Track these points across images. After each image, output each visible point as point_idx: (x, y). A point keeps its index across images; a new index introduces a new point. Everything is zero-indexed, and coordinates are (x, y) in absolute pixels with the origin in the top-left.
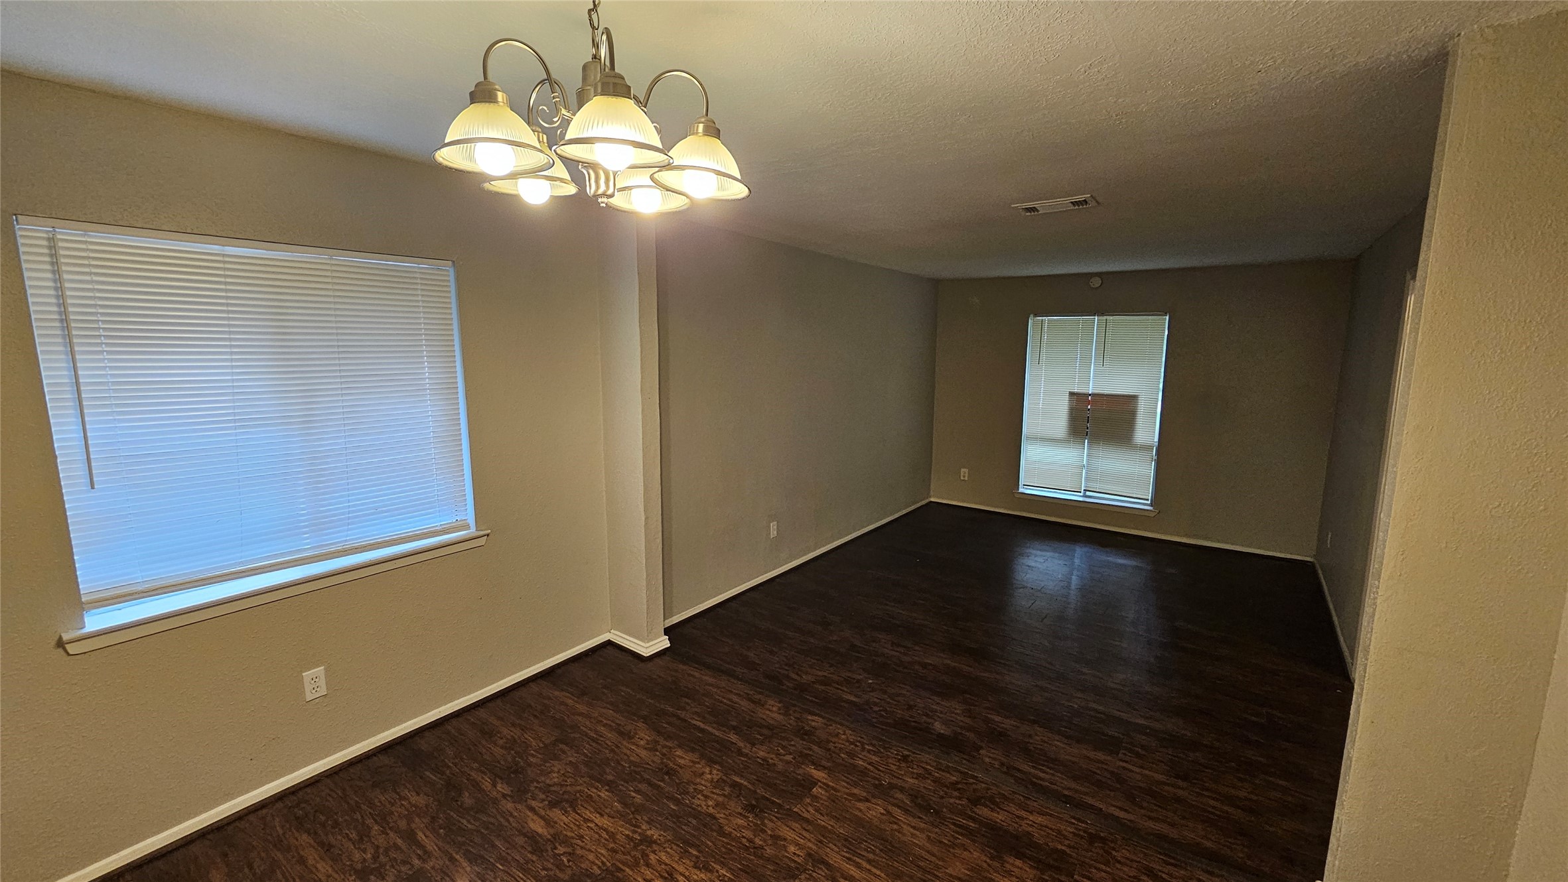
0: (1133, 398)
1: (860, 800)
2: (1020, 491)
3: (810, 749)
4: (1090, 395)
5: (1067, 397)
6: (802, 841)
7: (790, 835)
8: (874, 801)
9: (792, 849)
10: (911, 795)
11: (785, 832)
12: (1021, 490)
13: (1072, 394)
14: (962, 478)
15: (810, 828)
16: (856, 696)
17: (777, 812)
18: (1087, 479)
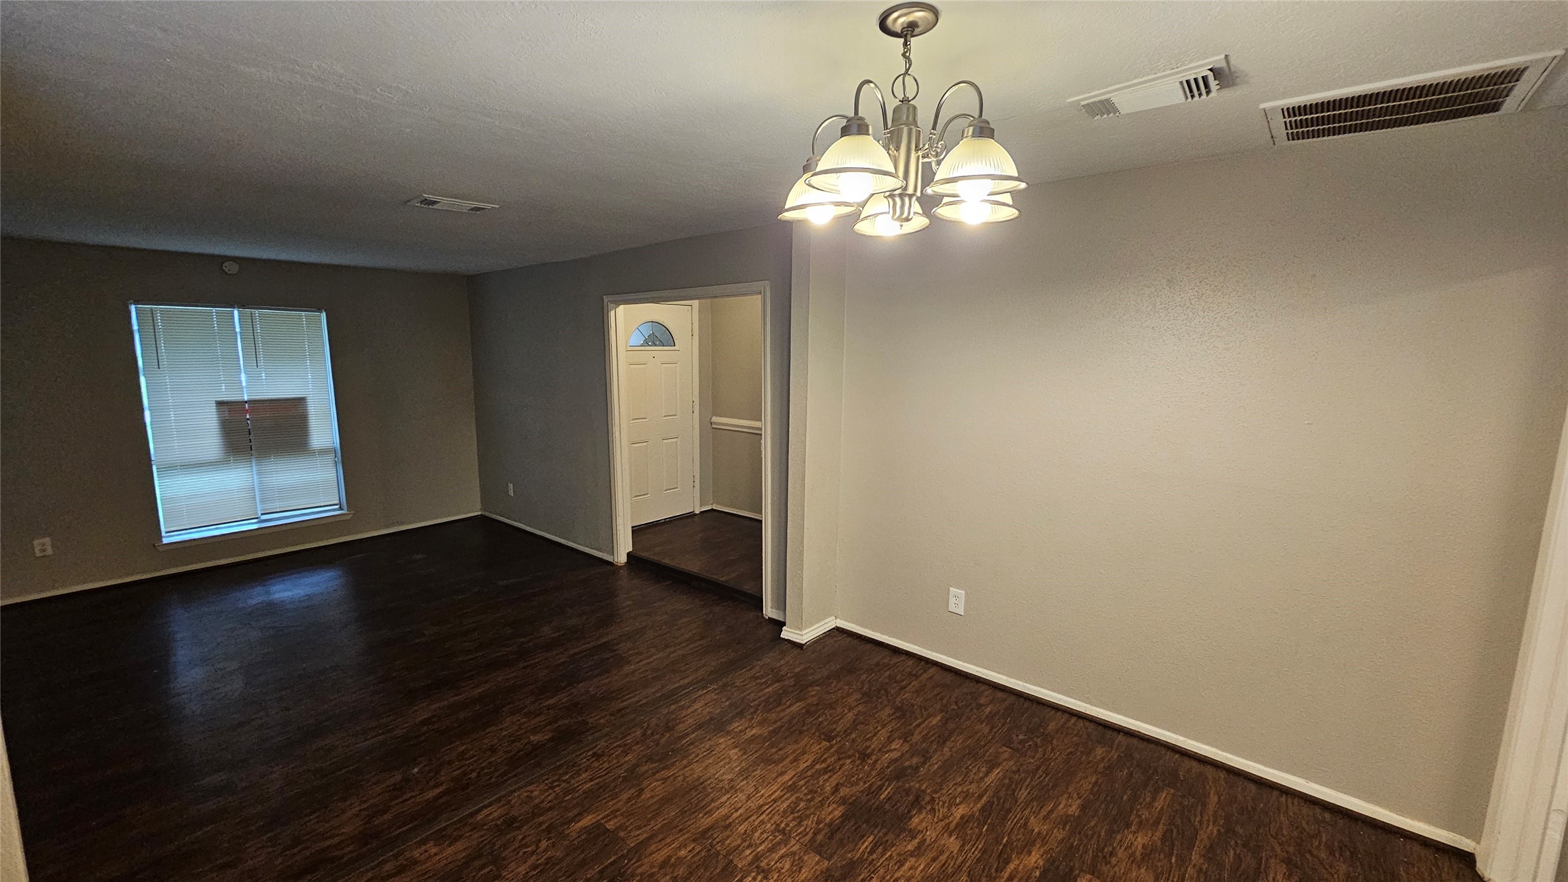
0: (301, 402)
1: (639, 795)
2: (164, 543)
3: (540, 824)
4: (246, 402)
5: (213, 409)
6: (676, 844)
7: (665, 852)
8: (643, 786)
9: (683, 853)
10: (647, 761)
11: (660, 857)
12: (165, 541)
13: (220, 404)
14: (38, 554)
15: (661, 836)
16: (436, 786)
17: (629, 861)
18: (263, 501)
